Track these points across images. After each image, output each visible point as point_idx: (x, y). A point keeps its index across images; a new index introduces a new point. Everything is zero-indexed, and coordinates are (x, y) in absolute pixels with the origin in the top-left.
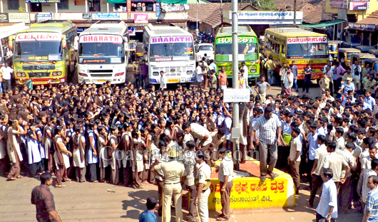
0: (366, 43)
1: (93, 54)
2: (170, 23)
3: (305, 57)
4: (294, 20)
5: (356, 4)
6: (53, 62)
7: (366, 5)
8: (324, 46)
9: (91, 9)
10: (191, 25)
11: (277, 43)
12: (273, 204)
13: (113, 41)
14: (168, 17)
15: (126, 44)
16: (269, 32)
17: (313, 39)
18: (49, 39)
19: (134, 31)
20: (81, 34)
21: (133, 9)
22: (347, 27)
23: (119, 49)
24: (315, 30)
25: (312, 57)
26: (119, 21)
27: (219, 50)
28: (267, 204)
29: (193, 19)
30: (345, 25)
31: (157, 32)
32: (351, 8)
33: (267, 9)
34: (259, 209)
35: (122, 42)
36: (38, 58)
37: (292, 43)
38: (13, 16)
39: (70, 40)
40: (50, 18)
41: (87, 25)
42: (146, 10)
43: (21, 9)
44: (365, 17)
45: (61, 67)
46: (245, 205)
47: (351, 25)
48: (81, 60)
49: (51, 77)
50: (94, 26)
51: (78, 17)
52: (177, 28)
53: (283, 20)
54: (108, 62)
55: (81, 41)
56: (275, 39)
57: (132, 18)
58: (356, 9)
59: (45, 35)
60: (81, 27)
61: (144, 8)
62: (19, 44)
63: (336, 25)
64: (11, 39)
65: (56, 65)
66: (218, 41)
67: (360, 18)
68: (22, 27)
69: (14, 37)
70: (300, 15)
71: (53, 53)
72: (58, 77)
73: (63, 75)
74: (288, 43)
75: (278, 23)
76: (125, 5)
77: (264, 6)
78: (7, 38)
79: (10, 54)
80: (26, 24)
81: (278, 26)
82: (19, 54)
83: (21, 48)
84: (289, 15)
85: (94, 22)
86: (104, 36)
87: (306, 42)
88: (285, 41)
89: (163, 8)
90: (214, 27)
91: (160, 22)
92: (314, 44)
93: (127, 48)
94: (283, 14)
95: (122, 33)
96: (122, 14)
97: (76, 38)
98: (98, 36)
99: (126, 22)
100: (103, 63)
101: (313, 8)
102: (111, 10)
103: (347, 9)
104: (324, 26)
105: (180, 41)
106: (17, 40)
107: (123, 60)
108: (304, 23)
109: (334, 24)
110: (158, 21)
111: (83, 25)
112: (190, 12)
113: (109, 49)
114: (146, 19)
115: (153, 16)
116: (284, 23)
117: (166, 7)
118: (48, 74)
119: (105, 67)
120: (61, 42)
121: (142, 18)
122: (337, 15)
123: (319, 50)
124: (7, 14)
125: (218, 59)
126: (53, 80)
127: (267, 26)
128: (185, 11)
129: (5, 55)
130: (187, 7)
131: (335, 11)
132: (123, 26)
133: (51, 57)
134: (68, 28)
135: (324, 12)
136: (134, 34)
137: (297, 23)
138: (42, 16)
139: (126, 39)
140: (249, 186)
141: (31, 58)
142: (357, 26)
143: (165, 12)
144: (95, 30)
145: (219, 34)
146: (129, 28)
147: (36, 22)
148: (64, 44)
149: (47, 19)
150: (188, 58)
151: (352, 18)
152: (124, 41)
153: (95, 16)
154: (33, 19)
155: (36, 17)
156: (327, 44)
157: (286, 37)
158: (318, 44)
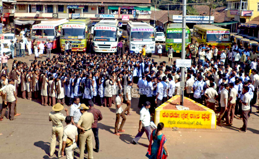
0: (251, 35)
1: (100, 36)
2: (141, 21)
3: (217, 42)
4: (209, 21)
5: (245, 13)
6: (80, 39)
7: (251, 13)
8: (228, 36)
9: (100, 12)
10: (152, 22)
11: (201, 34)
12: (203, 127)
13: (112, 30)
14: (140, 17)
15: (118, 31)
16: (196, 27)
17: (222, 32)
18: (79, 28)
19: (122, 25)
20: (95, 25)
21: (122, 13)
22: (240, 26)
23: (114, 34)
24: (223, 27)
25: (219, 42)
26: (114, 19)
27: (168, 36)
28: (199, 126)
29: (152, 19)
30: (238, 24)
31: (135, 25)
32: (242, 15)
33: (192, 14)
34: (194, 129)
35: (116, 30)
36: (73, 37)
37: (210, 33)
38: (61, 15)
39: (90, 28)
40: (79, 17)
41: (97, 21)
42: (129, 14)
43: (64, 11)
44: (250, 20)
45: (84, 42)
46: (187, 126)
47: (242, 24)
48: (94, 39)
49: (79, 47)
50: (101, 21)
51: (93, 16)
52: (145, 23)
53: (203, 20)
54: (108, 40)
55: (95, 29)
56: (199, 30)
57: (121, 17)
58: (245, 16)
59: (77, 25)
61: (127, 12)
62: (63, 30)
63: (233, 24)
64: (60, 27)
65: (82, 41)
66: (169, 31)
67: (247, 20)
68: (65, 21)
69: (61, 26)
70: (212, 18)
71: (81, 35)
72: (82, 48)
73: (85, 47)
74: (207, 33)
75: (200, 22)
76: (117, 11)
77: (192, 12)
78: (58, 26)
79: (59, 34)
80: (67, 19)
81: (201, 24)
82: (64, 34)
83: (65, 32)
84: (206, 18)
85: (101, 19)
86: (107, 27)
87: (217, 33)
88: (205, 32)
89: (137, 13)
91: (135, 20)
92: (222, 35)
93: (119, 34)
94: (203, 18)
95: (116, 26)
96: (115, 15)
97: (93, 27)
98: (104, 27)
99: (118, 20)
100: (105, 41)
101: (219, 14)
102: (110, 13)
103: (240, 15)
104: (225, 24)
105: (147, 31)
106: (63, 28)
107: (116, 40)
108: (215, 22)
111: (95, 21)
112: (151, 15)
113: (109, 34)
114: (128, 18)
115: (132, 17)
116: (203, 22)
118: (77, 46)
119: (107, 43)
120: (85, 29)
121: (126, 18)
122: (234, 18)
123: (225, 38)
124: (57, 14)
125: (168, 41)
126: (80, 49)
127: (195, 24)
128: (149, 14)
129: (56, 35)
130: (150, 12)
131: (233, 16)
132: (116, 22)
133: (80, 37)
134: (88, 22)
135: (226, 17)
136: (121, 26)
137: (211, 22)
138: (75, 15)
139: (118, 28)
140: (189, 115)
141: (69, 37)
142: (246, 25)
143: (138, 15)
144: (102, 23)
145: (168, 28)
146: (119, 23)
147: (71, 18)
148: (86, 30)
149: (77, 17)
150: (151, 40)
151: (243, 20)
152: (117, 30)
153: (101, 16)
154: (70, 17)
155: (72, 16)
157: (206, 30)
158: (224, 35)
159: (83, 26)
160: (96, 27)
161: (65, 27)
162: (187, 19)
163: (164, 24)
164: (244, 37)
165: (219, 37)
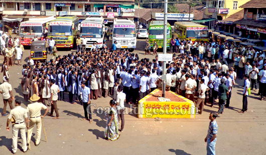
0: (227, 31)
1: (87, 32)
2: (126, 18)
3: (196, 37)
4: (189, 18)
5: (222, 11)
6: (67, 36)
7: (227, 11)
8: (206, 32)
9: (86, 10)
10: (136, 19)
11: (181, 30)
12: (183, 116)
13: (97, 26)
14: (124, 15)
16: (177, 24)
17: (201, 29)
18: (66, 25)
19: (107, 22)
20: (82, 22)
21: (107, 11)
22: (217, 23)
23: (100, 30)
24: (201, 24)
25: (198, 38)
26: (100, 17)
27: (151, 32)
28: (180, 116)
29: (136, 17)
30: (216, 21)
31: (118, 22)
32: (219, 13)
33: (173, 12)
34: (175, 119)
36: (60, 34)
37: (189, 30)
38: (48, 13)
39: (76, 25)
40: (66, 14)
41: (84, 18)
42: (114, 11)
43: (52, 9)
44: (227, 17)
45: (71, 38)
46: (168, 116)
47: (219, 21)
48: (81, 35)
49: (66, 43)
50: (88, 18)
51: (80, 14)
52: (129, 20)
53: (183, 18)
54: (94, 37)
55: (82, 26)
56: (180, 27)
57: (106, 15)
58: (222, 13)
59: (64, 22)
60: (81, 19)
61: (112, 10)
62: (51, 27)
64: (47, 24)
65: (69, 38)
66: (151, 28)
67: (224, 18)
68: (52, 18)
69: (49, 23)
70: (192, 16)
71: (68, 32)
72: (69, 44)
73: (72, 43)
74: (187, 30)
75: (180, 19)
76: (103, 8)
77: (173, 10)
78: (46, 23)
79: (46, 31)
80: (55, 17)
81: (179, 21)
82: (51, 31)
83: (52, 29)
84: (187, 16)
85: (87, 16)
86: (93, 24)
87: (197, 30)
88: (185, 29)
89: (122, 10)
90: (147, 20)
91: (120, 17)
92: (201, 31)
93: (104, 30)
94: (183, 15)
95: (102, 23)
96: (101, 13)
97: (79, 25)
98: (90, 24)
99: (103, 17)
100: (92, 37)
101: (199, 12)
102: (96, 11)
103: (217, 13)
104: (204, 22)
106: (50, 25)
107: (102, 36)
108: (194, 20)
109: (210, 21)
110: (119, 17)
112: (136, 13)
113: (95, 30)
114: (113, 16)
115: (117, 14)
116: (183, 19)
117: (123, 10)
118: (65, 42)
119: (93, 39)
120: (72, 26)
121: (111, 15)
122: (211, 16)
123: (203, 34)
124: (45, 12)
125: (150, 37)
126: (67, 45)
127: (176, 21)
128: (133, 12)
129: (44, 32)
130: (134, 10)
131: (211, 14)
132: (102, 19)
133: (67, 34)
134: (75, 19)
135: (204, 14)
136: (107, 23)
137: (191, 20)
138: (62, 13)
139: (104, 25)
140: (170, 106)
141: (57, 34)
142: (223, 22)
143: (123, 13)
144: (88, 20)
145: (151, 25)
146: (105, 20)
147: (59, 16)
148: (73, 27)
149: (64, 14)
150: (133, 36)
151: (220, 18)
152: (103, 27)
153: (88, 14)
154: (57, 14)
155: (59, 13)
156: (208, 31)
157: (186, 27)
158: (203, 31)
159: (69, 23)
160: (83, 24)
161: (52, 24)
162: (168, 16)
163: (148, 22)
164: (221, 33)
165: (198, 33)
